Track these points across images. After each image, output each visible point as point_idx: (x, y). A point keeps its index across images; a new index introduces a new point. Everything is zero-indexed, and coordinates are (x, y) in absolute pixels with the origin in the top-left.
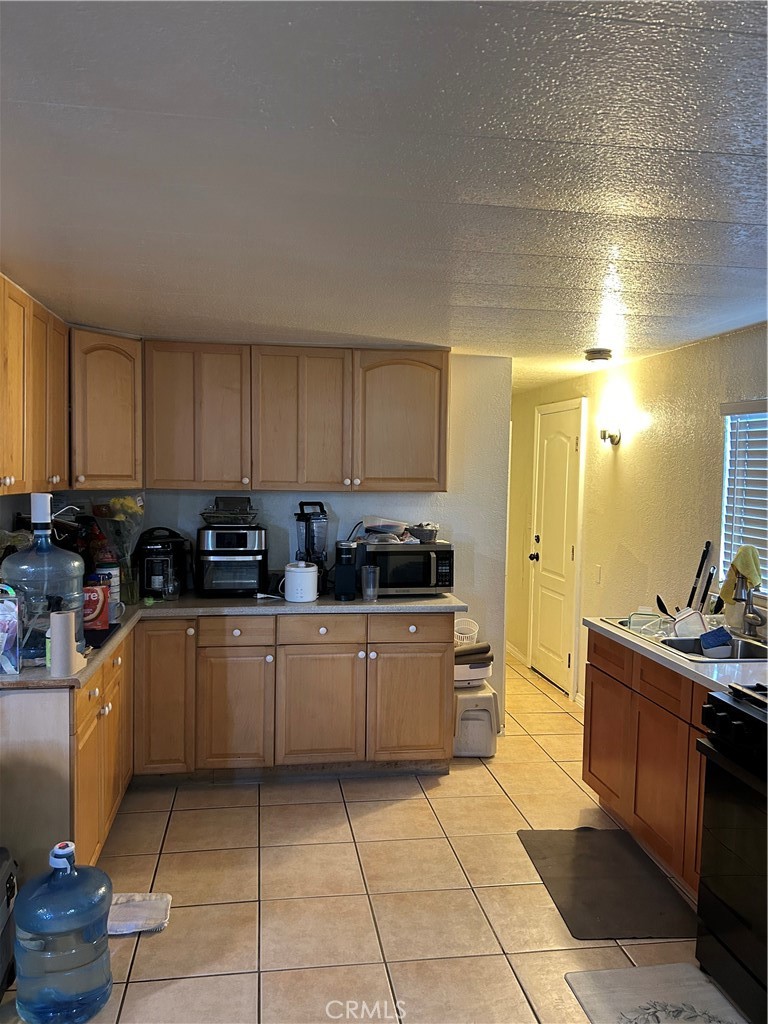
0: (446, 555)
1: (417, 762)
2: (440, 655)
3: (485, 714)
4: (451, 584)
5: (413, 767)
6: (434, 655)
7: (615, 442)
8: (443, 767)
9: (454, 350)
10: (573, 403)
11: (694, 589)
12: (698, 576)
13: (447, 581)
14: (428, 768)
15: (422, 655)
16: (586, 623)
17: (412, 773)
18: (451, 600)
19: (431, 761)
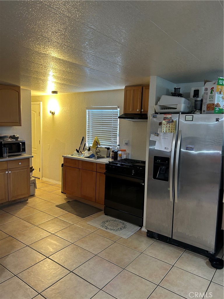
0: (24, 144)
1: (20, 199)
2: (26, 170)
3: (34, 184)
4: (25, 151)
5: (19, 201)
6: (25, 170)
7: (53, 114)
8: (27, 199)
9: (21, 87)
10: (38, 103)
11: (80, 147)
12: (81, 144)
13: (24, 150)
14: (23, 200)
15: (22, 170)
16: (63, 156)
17: (19, 202)
18: (25, 155)
19: (24, 198)
